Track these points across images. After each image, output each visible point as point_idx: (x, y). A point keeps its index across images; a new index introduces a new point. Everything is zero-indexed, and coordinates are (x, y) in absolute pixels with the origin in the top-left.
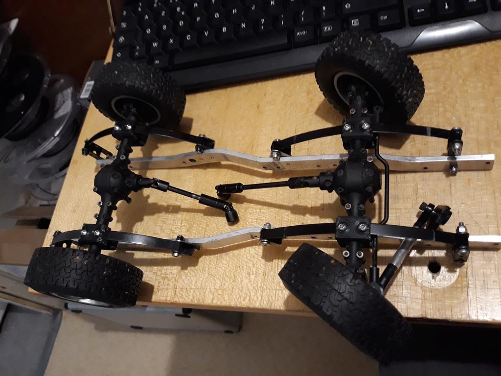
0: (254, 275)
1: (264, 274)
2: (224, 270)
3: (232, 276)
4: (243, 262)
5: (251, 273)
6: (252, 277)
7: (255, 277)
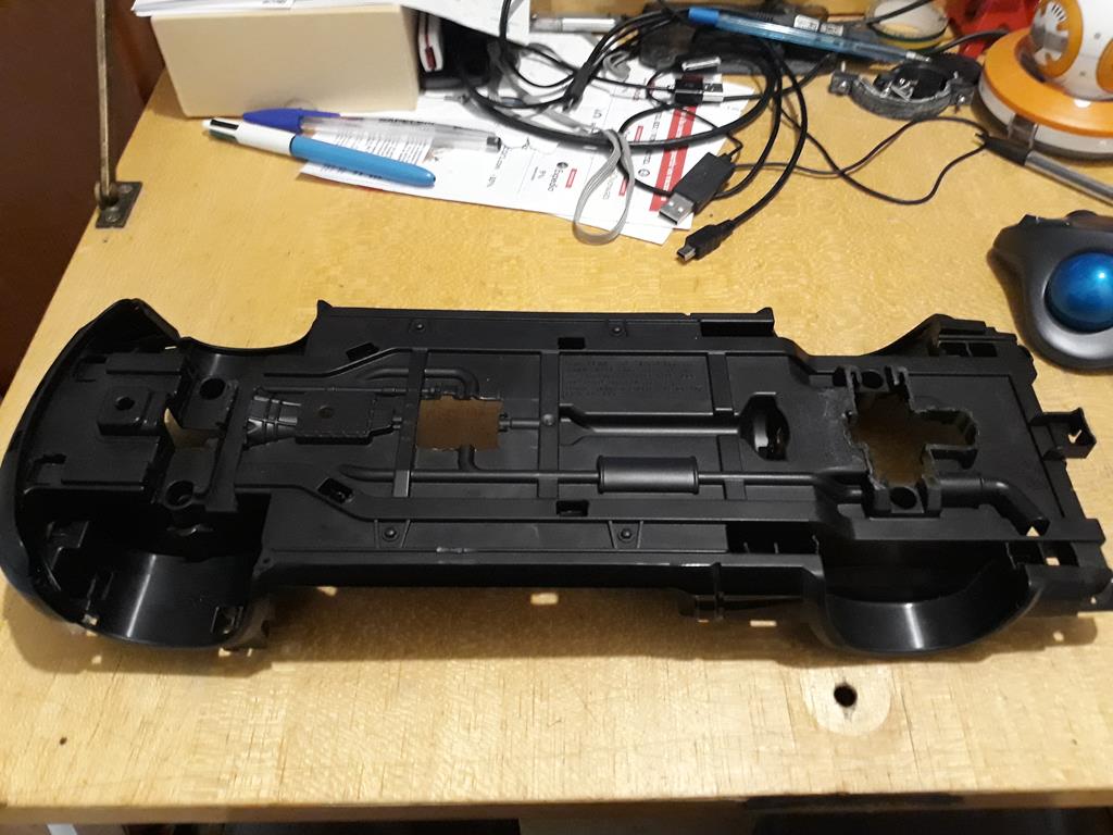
0: (479, 730)
1: (504, 725)
2: (406, 722)
3: (427, 734)
4: (450, 701)
5: (472, 723)
6: (476, 735)
7: (482, 733)
